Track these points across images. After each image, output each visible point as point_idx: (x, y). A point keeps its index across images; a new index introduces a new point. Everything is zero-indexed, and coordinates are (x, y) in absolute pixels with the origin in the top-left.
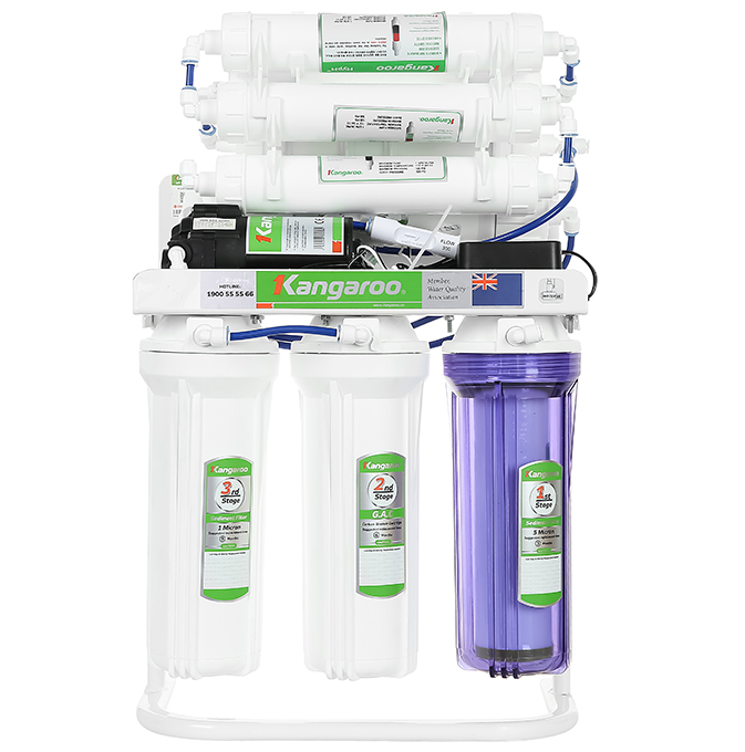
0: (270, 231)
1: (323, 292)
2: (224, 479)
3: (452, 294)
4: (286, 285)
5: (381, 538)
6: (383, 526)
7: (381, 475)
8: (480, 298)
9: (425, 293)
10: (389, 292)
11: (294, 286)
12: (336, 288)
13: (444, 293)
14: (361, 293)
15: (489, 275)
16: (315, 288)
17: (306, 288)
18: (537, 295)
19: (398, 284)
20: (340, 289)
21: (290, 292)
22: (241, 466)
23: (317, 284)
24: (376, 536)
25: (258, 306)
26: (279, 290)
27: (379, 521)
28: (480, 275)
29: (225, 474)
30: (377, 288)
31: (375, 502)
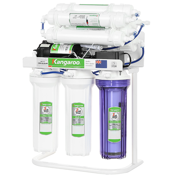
0: (56, 48)
1: (63, 64)
2: (44, 107)
3: (91, 65)
4: (55, 61)
5: (77, 123)
6: (78, 120)
7: (77, 108)
8: (98, 66)
9: (85, 64)
10: (77, 64)
11: (56, 62)
12: (65, 62)
13: (89, 65)
14: (71, 64)
15: (99, 60)
16: (61, 63)
17: (59, 62)
18: (111, 66)
19: (79, 62)
20: (66, 63)
21: (56, 63)
22: (49, 104)
23: (61, 61)
24: (76, 122)
25: (49, 66)
26: (53, 62)
27: (77, 119)
28: (97, 60)
29: (45, 105)
30: (74, 63)
31: (76, 114)
